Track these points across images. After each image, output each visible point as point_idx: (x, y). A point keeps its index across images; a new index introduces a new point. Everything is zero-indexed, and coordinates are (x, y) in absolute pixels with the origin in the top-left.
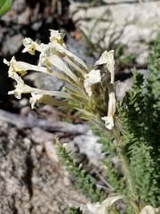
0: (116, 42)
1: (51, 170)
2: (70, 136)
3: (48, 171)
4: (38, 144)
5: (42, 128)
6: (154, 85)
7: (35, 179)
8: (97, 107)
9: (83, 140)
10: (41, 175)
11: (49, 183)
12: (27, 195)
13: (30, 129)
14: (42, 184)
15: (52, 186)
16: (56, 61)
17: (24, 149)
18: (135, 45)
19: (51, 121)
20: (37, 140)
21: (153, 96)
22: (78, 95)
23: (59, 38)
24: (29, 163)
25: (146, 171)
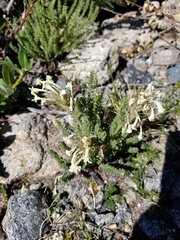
0: (78, 78)
1: (55, 130)
2: (62, 116)
4: (49, 120)
5: (50, 114)
7: (48, 134)
8: (66, 104)
9: (67, 117)
10: (51, 132)
12: (46, 140)
13: (46, 114)
14: (52, 135)
15: (56, 135)
16: (49, 87)
17: (44, 123)
18: (85, 79)
19: (54, 111)
23: (50, 78)
24: (46, 128)
25: (88, 126)
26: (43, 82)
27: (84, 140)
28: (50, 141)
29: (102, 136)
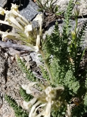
0: (54, 5)
1: (17, 69)
2: (28, 52)
3: (16, 70)
4: (12, 56)
5: (14, 48)
6: (67, 29)
7: (8, 74)
8: (32, 41)
9: (34, 55)
10: (12, 72)
11: (15, 76)
12: (4, 81)
13: (8, 48)
14: (12, 76)
15: (17, 77)
17: (4, 58)
18: (64, 6)
20: (11, 54)
21: (66, 34)
22: (23, 36)
23: (16, 7)
24: (6, 66)
25: (57, 72)
26: (7, 12)
27: (48, 90)
28: (10, 83)
29: (75, 86)
